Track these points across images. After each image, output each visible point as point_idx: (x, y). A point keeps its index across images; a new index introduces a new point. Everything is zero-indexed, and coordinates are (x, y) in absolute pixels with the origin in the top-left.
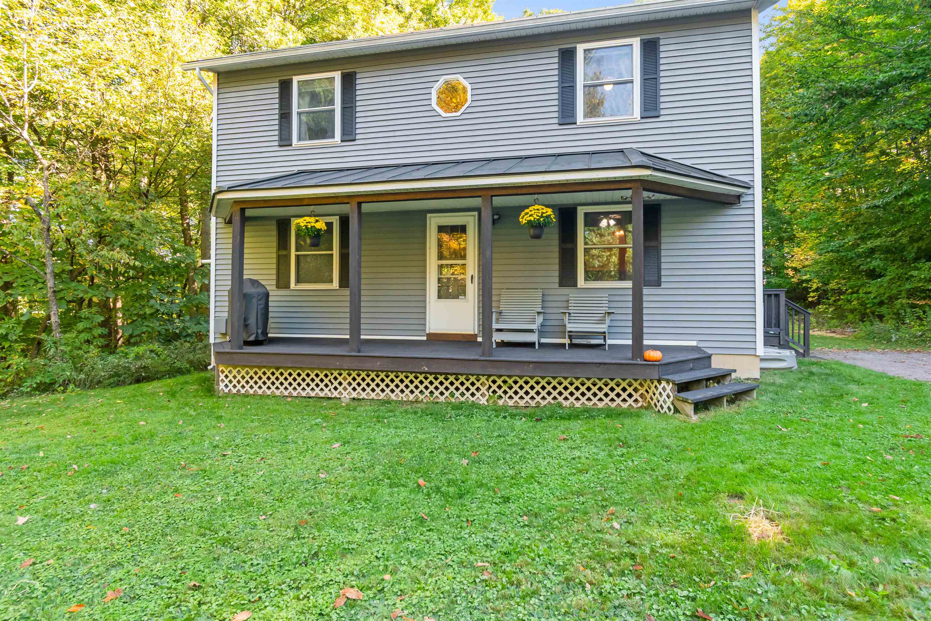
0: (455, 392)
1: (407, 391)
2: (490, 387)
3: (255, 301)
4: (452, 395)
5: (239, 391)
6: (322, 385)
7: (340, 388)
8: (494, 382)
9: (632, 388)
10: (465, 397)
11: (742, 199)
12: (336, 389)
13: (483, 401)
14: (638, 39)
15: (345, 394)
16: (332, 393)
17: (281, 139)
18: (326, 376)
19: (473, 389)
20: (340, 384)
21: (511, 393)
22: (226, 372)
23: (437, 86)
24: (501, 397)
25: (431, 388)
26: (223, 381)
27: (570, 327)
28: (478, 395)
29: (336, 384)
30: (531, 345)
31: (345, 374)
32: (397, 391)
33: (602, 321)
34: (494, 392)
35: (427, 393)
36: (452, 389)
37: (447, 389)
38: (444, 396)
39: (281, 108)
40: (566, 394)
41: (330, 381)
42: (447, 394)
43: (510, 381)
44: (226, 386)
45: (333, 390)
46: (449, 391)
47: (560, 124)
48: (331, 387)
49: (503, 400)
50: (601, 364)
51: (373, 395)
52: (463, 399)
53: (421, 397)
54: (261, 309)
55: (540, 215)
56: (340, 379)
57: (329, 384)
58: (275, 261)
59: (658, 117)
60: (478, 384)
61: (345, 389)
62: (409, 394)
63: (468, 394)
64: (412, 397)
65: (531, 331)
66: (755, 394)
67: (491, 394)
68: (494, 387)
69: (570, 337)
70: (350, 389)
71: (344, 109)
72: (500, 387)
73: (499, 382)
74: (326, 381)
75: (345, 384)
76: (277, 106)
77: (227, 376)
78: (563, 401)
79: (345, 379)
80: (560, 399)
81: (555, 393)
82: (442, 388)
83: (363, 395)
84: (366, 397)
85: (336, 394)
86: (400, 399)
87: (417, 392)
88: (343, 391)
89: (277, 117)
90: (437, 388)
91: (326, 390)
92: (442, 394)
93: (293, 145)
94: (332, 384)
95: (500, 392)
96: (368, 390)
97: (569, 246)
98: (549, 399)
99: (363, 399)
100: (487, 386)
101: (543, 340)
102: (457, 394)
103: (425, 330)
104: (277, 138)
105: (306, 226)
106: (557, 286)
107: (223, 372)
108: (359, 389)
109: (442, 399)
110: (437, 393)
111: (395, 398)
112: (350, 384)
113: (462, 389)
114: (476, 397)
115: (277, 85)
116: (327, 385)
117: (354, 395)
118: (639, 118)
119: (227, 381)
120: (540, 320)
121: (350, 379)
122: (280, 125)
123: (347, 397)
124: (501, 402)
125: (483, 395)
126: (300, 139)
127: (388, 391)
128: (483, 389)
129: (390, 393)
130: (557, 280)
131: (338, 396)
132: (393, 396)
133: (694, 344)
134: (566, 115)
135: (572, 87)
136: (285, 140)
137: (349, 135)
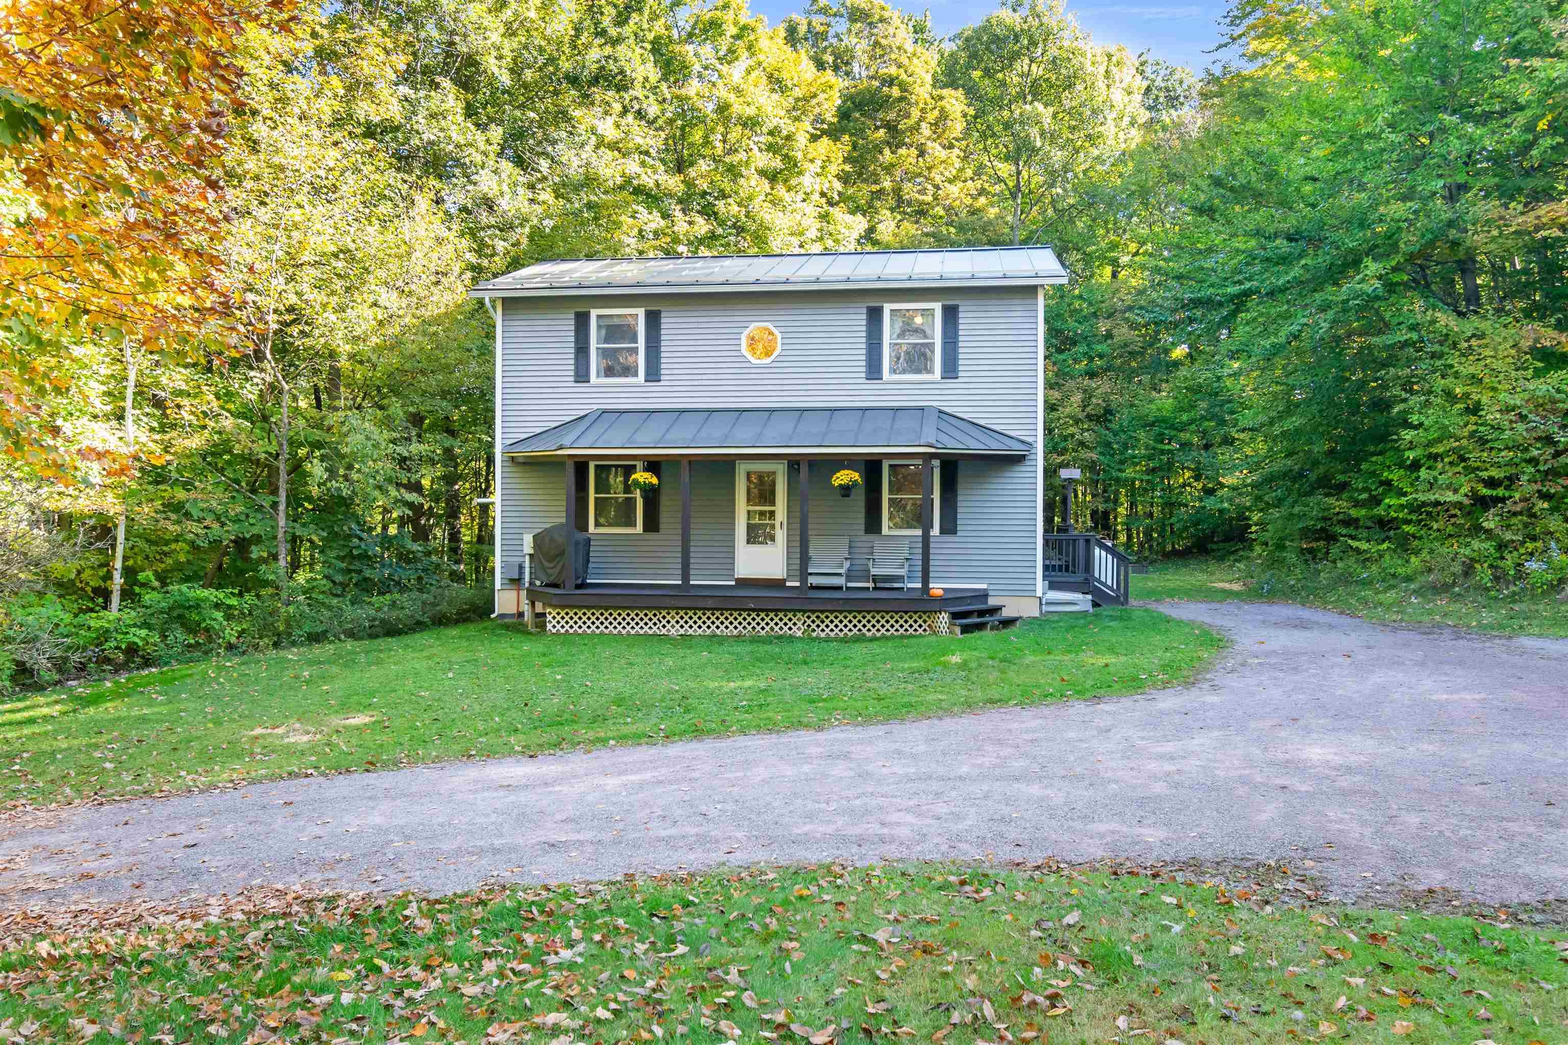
0: (774, 626)
1: (731, 627)
2: (805, 622)
4: (772, 629)
5: (567, 631)
6: (651, 624)
7: (668, 626)
8: (809, 617)
9: (922, 620)
10: (783, 631)
11: (1026, 458)
12: (664, 627)
13: (799, 634)
14: (940, 304)
15: (673, 631)
16: (661, 631)
17: (578, 375)
18: (655, 615)
19: (790, 624)
20: (668, 622)
21: (823, 626)
22: (555, 614)
23: (747, 332)
24: (814, 630)
25: (754, 624)
26: (550, 622)
27: (874, 571)
28: (795, 628)
29: (664, 622)
30: (839, 588)
31: (673, 612)
32: (722, 627)
33: (902, 566)
34: (809, 626)
35: (749, 628)
36: (772, 624)
38: (765, 631)
39: (577, 342)
40: (869, 626)
41: (658, 620)
42: (767, 628)
43: (822, 617)
44: (555, 627)
45: (661, 628)
46: (769, 626)
47: (868, 379)
48: (660, 625)
49: (816, 633)
50: (895, 599)
51: (700, 631)
52: (781, 633)
53: (744, 632)
55: (849, 479)
56: (668, 617)
57: (658, 622)
59: (956, 378)
60: (795, 620)
61: (673, 626)
62: (733, 630)
63: (786, 628)
64: (735, 632)
65: (839, 575)
66: (1018, 623)
67: (806, 628)
68: (809, 622)
69: (874, 581)
70: (677, 626)
71: (648, 348)
72: (813, 622)
73: (813, 618)
74: (655, 620)
75: (673, 622)
76: (573, 339)
77: (554, 618)
78: (867, 633)
79: (673, 617)
80: (864, 630)
81: (860, 626)
82: (763, 624)
83: (691, 632)
84: (693, 634)
85: (664, 631)
86: (725, 634)
87: (740, 628)
88: (671, 629)
89: (573, 350)
90: (758, 624)
91: (655, 628)
92: (763, 628)
93: (591, 382)
94: (661, 622)
95: (814, 626)
97: (875, 495)
98: (855, 631)
99: (690, 635)
100: (803, 621)
101: (850, 585)
102: (777, 629)
103: (734, 575)
104: (574, 373)
106: (862, 533)
107: (550, 613)
108: (686, 627)
109: (763, 633)
110: (758, 628)
111: (720, 634)
112: (677, 622)
113: (781, 624)
114: (792, 631)
115: (573, 316)
116: (655, 624)
117: (682, 632)
118: (940, 379)
119: (554, 622)
120: (847, 564)
121: (678, 618)
122: (577, 359)
123: (675, 634)
124: (814, 635)
125: (799, 629)
126: (598, 375)
127: (713, 627)
128: (799, 624)
129: (715, 629)
130: (863, 527)
131: (666, 634)
132: (718, 632)
133: (984, 586)
134: (874, 370)
135: (880, 345)
136: (582, 376)
137: (653, 374)
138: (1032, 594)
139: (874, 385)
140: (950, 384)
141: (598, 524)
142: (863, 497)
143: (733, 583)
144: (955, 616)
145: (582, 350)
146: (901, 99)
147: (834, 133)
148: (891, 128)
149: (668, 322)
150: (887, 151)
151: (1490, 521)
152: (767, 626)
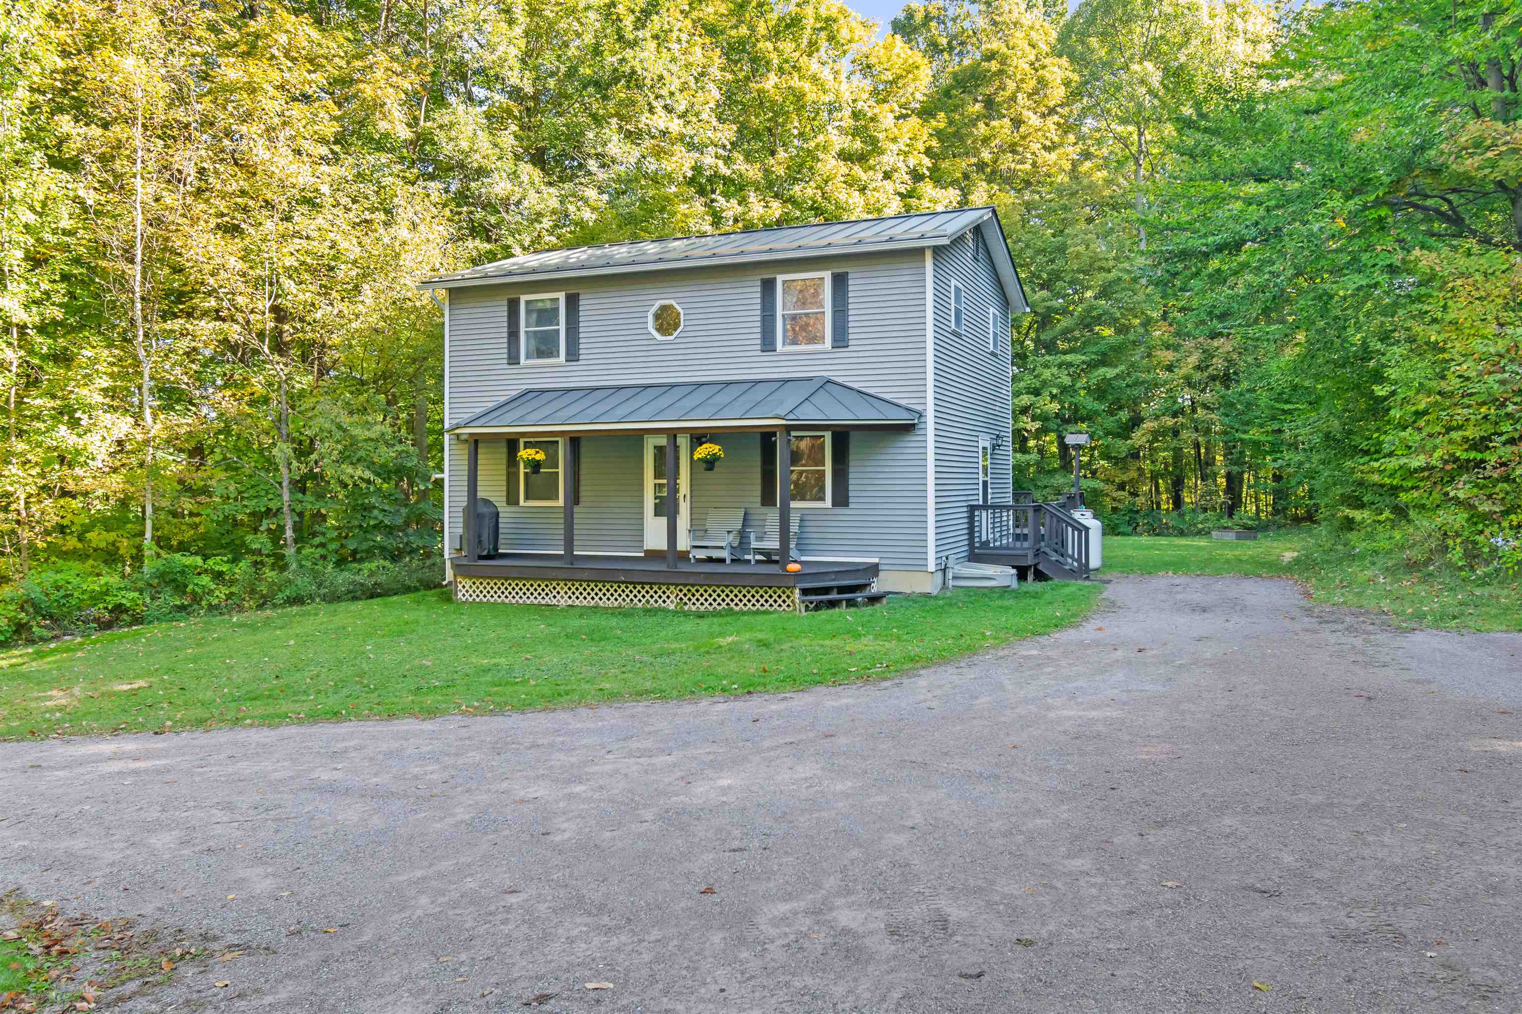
0: (650, 599)
1: (612, 599)
2: (678, 595)
3: (487, 519)
4: (648, 602)
5: (474, 599)
6: (543, 594)
7: (558, 597)
8: (681, 591)
10: (658, 604)
11: (916, 428)
12: (555, 597)
13: (672, 607)
14: (830, 273)
15: (562, 601)
16: (552, 601)
17: (509, 358)
18: (547, 586)
19: (664, 597)
20: (558, 593)
21: (694, 600)
22: (463, 583)
23: (653, 310)
24: (686, 604)
25: (631, 596)
26: (460, 591)
27: (757, 544)
28: (668, 601)
29: (555, 593)
30: (722, 561)
31: (562, 584)
32: (604, 599)
34: (681, 599)
35: (628, 600)
36: (648, 597)
37: (644, 596)
38: (642, 603)
39: (509, 327)
40: (736, 600)
41: (550, 590)
42: (644, 601)
43: (693, 590)
44: (464, 595)
45: (552, 598)
46: (646, 599)
47: (762, 351)
48: (551, 596)
49: (688, 606)
50: (752, 574)
51: (585, 603)
52: (656, 606)
53: (623, 604)
54: (492, 528)
56: (558, 588)
57: (549, 593)
58: (505, 478)
59: (846, 347)
60: (668, 593)
61: (562, 597)
62: (614, 601)
63: (660, 601)
64: (616, 604)
65: (722, 548)
66: (885, 601)
67: (679, 601)
68: (681, 595)
70: (566, 597)
71: (568, 329)
72: (685, 595)
73: (685, 591)
74: (547, 590)
75: (562, 593)
76: (506, 324)
77: (464, 587)
79: (562, 588)
80: (732, 605)
81: (728, 600)
82: (640, 596)
83: (577, 602)
84: (579, 605)
85: (555, 601)
86: (607, 605)
87: (620, 600)
88: (560, 599)
89: (506, 335)
90: (635, 596)
91: (547, 598)
92: (640, 601)
93: (521, 364)
94: (552, 593)
95: (685, 599)
96: (581, 598)
97: (771, 467)
98: (724, 605)
99: (577, 606)
100: (675, 594)
102: (652, 601)
103: (643, 548)
104: (506, 356)
105: (528, 459)
106: (759, 505)
107: (460, 583)
108: (574, 597)
109: (640, 605)
110: (636, 601)
111: (602, 605)
112: (566, 593)
113: (656, 597)
114: (666, 604)
115: (505, 303)
116: (547, 594)
117: (570, 602)
118: (830, 348)
119: (464, 591)
120: (729, 537)
121: (566, 589)
122: (509, 343)
123: (564, 604)
124: (686, 608)
125: (672, 602)
126: (528, 357)
127: (597, 598)
128: (672, 597)
129: (598, 601)
130: (759, 499)
131: (557, 604)
132: (601, 603)
133: (876, 560)
134: (768, 343)
135: (773, 316)
136: (513, 359)
137: (573, 355)
138: (924, 569)
139: (768, 357)
140: (842, 353)
141: (527, 497)
142: (759, 470)
143: (642, 555)
144: (805, 592)
145: (513, 335)
146: (1001, 72)
147: (926, 113)
148: (989, 103)
149: (585, 304)
150: (981, 125)
151: (1462, 490)
152: (640, 599)
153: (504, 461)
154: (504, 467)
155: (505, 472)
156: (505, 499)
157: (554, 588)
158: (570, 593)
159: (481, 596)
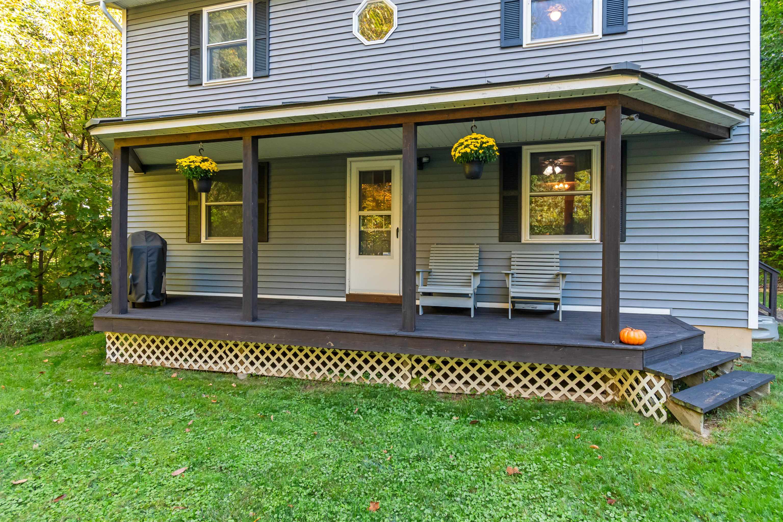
0: (370, 371)
1: (313, 369)
2: (413, 367)
4: (366, 375)
5: (126, 360)
6: (216, 358)
7: (236, 362)
8: (418, 361)
9: (600, 376)
10: (383, 378)
11: (733, 133)
12: (231, 362)
13: (404, 384)
15: (242, 368)
16: (227, 368)
17: (191, 79)
18: (220, 346)
19: (392, 369)
20: (236, 356)
21: (439, 375)
22: (113, 339)
23: (359, 10)
24: (426, 380)
25: (342, 366)
26: (110, 348)
27: (514, 291)
28: (398, 376)
29: (231, 356)
30: (465, 312)
31: (241, 345)
32: (302, 368)
33: (553, 284)
34: (418, 374)
35: (336, 371)
36: (366, 368)
37: (360, 367)
38: (357, 377)
39: (190, 44)
40: (510, 380)
41: (225, 352)
42: (360, 373)
43: (439, 361)
44: (113, 354)
45: (228, 364)
46: (363, 371)
47: (502, 48)
48: (226, 360)
49: (429, 384)
50: (559, 346)
51: (273, 372)
52: (379, 381)
53: (329, 377)
54: (153, 266)
55: (479, 145)
56: (236, 351)
57: (224, 356)
58: (184, 212)
59: (625, 33)
60: (398, 363)
61: (242, 363)
62: (316, 372)
63: (386, 375)
64: (318, 376)
65: (466, 296)
66: (768, 387)
67: (415, 376)
68: (418, 368)
69: (513, 303)
70: (247, 363)
71: (256, 41)
72: (425, 368)
73: (425, 361)
74: (221, 352)
75: (241, 357)
76: (187, 42)
77: (113, 343)
78: (506, 389)
79: (241, 351)
80: (503, 386)
81: (495, 379)
82: (354, 367)
83: (263, 371)
84: (265, 374)
85: (231, 368)
86: (305, 377)
87: (324, 370)
88: (239, 365)
89: (186, 54)
90: (348, 366)
91: (221, 364)
92: (354, 373)
93: (203, 85)
94: (227, 356)
95: (425, 374)
96: (268, 365)
97: (512, 193)
98: (488, 385)
99: (262, 376)
100: (409, 366)
101: (480, 305)
102: (373, 375)
103: (344, 290)
104: (186, 77)
105: (189, 166)
106: (496, 240)
107: (109, 338)
108: (257, 364)
109: (354, 379)
110: (348, 373)
111: (298, 376)
112: (247, 357)
113: (379, 369)
114: (395, 379)
115: (186, 18)
116: (221, 358)
117: (252, 370)
118: (601, 36)
119: (114, 349)
120: (476, 282)
121: (247, 351)
122: (190, 62)
123: (244, 372)
124: (426, 387)
125: (404, 377)
126: (211, 77)
127: (290, 367)
128: (405, 370)
129: (293, 370)
130: (497, 233)
131: (234, 371)
132: (296, 374)
133: (667, 312)
134: (512, 36)
136: (195, 80)
137: (262, 70)
138: (743, 324)
139: (512, 55)
141: (209, 234)
142: (497, 197)
143: (344, 300)
145: (195, 51)
149: (277, 11)
153: (185, 194)
154: (185, 200)
155: (185, 206)
156: (184, 236)
157: (231, 350)
158: (252, 358)
159: (135, 356)
